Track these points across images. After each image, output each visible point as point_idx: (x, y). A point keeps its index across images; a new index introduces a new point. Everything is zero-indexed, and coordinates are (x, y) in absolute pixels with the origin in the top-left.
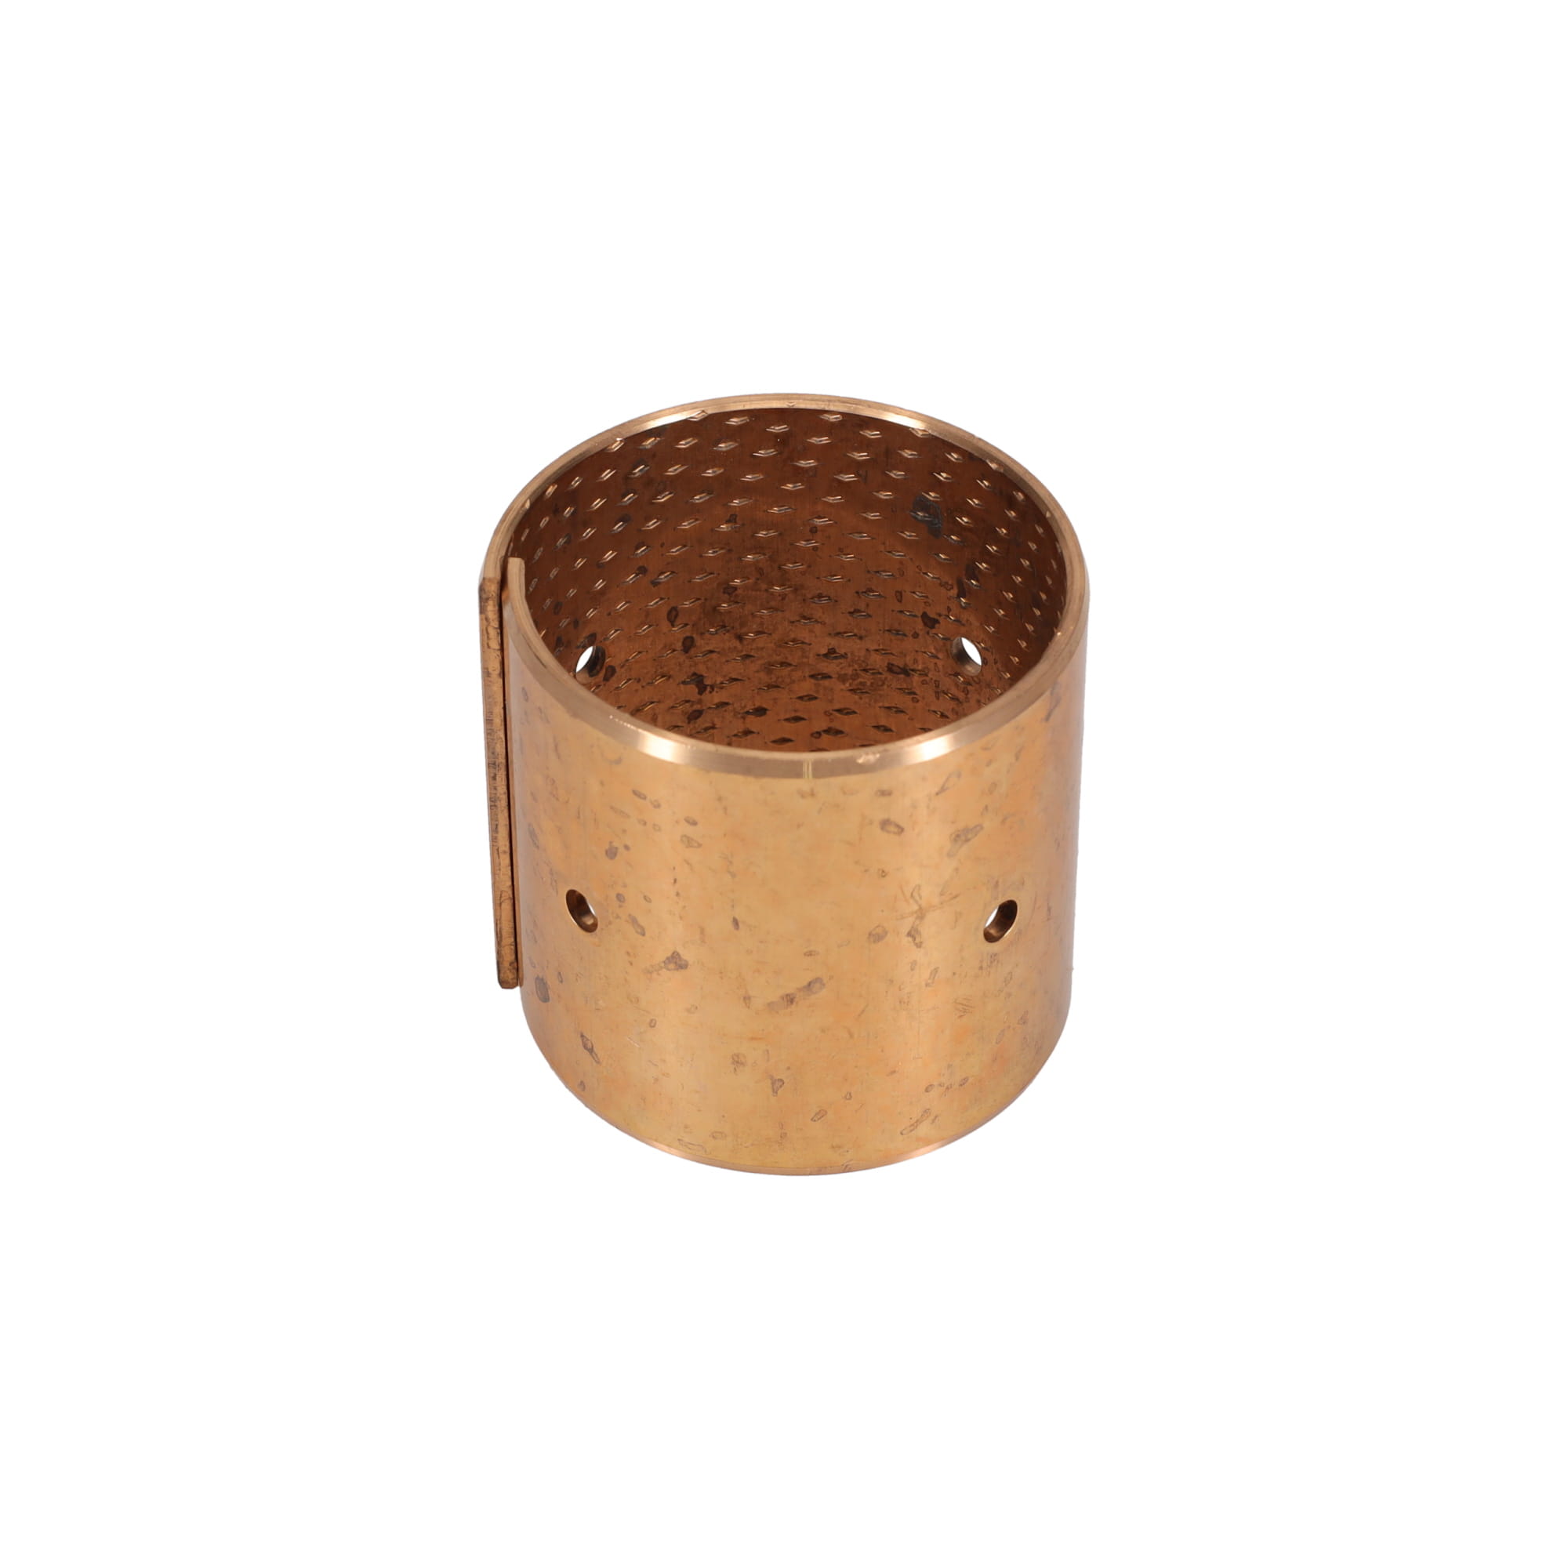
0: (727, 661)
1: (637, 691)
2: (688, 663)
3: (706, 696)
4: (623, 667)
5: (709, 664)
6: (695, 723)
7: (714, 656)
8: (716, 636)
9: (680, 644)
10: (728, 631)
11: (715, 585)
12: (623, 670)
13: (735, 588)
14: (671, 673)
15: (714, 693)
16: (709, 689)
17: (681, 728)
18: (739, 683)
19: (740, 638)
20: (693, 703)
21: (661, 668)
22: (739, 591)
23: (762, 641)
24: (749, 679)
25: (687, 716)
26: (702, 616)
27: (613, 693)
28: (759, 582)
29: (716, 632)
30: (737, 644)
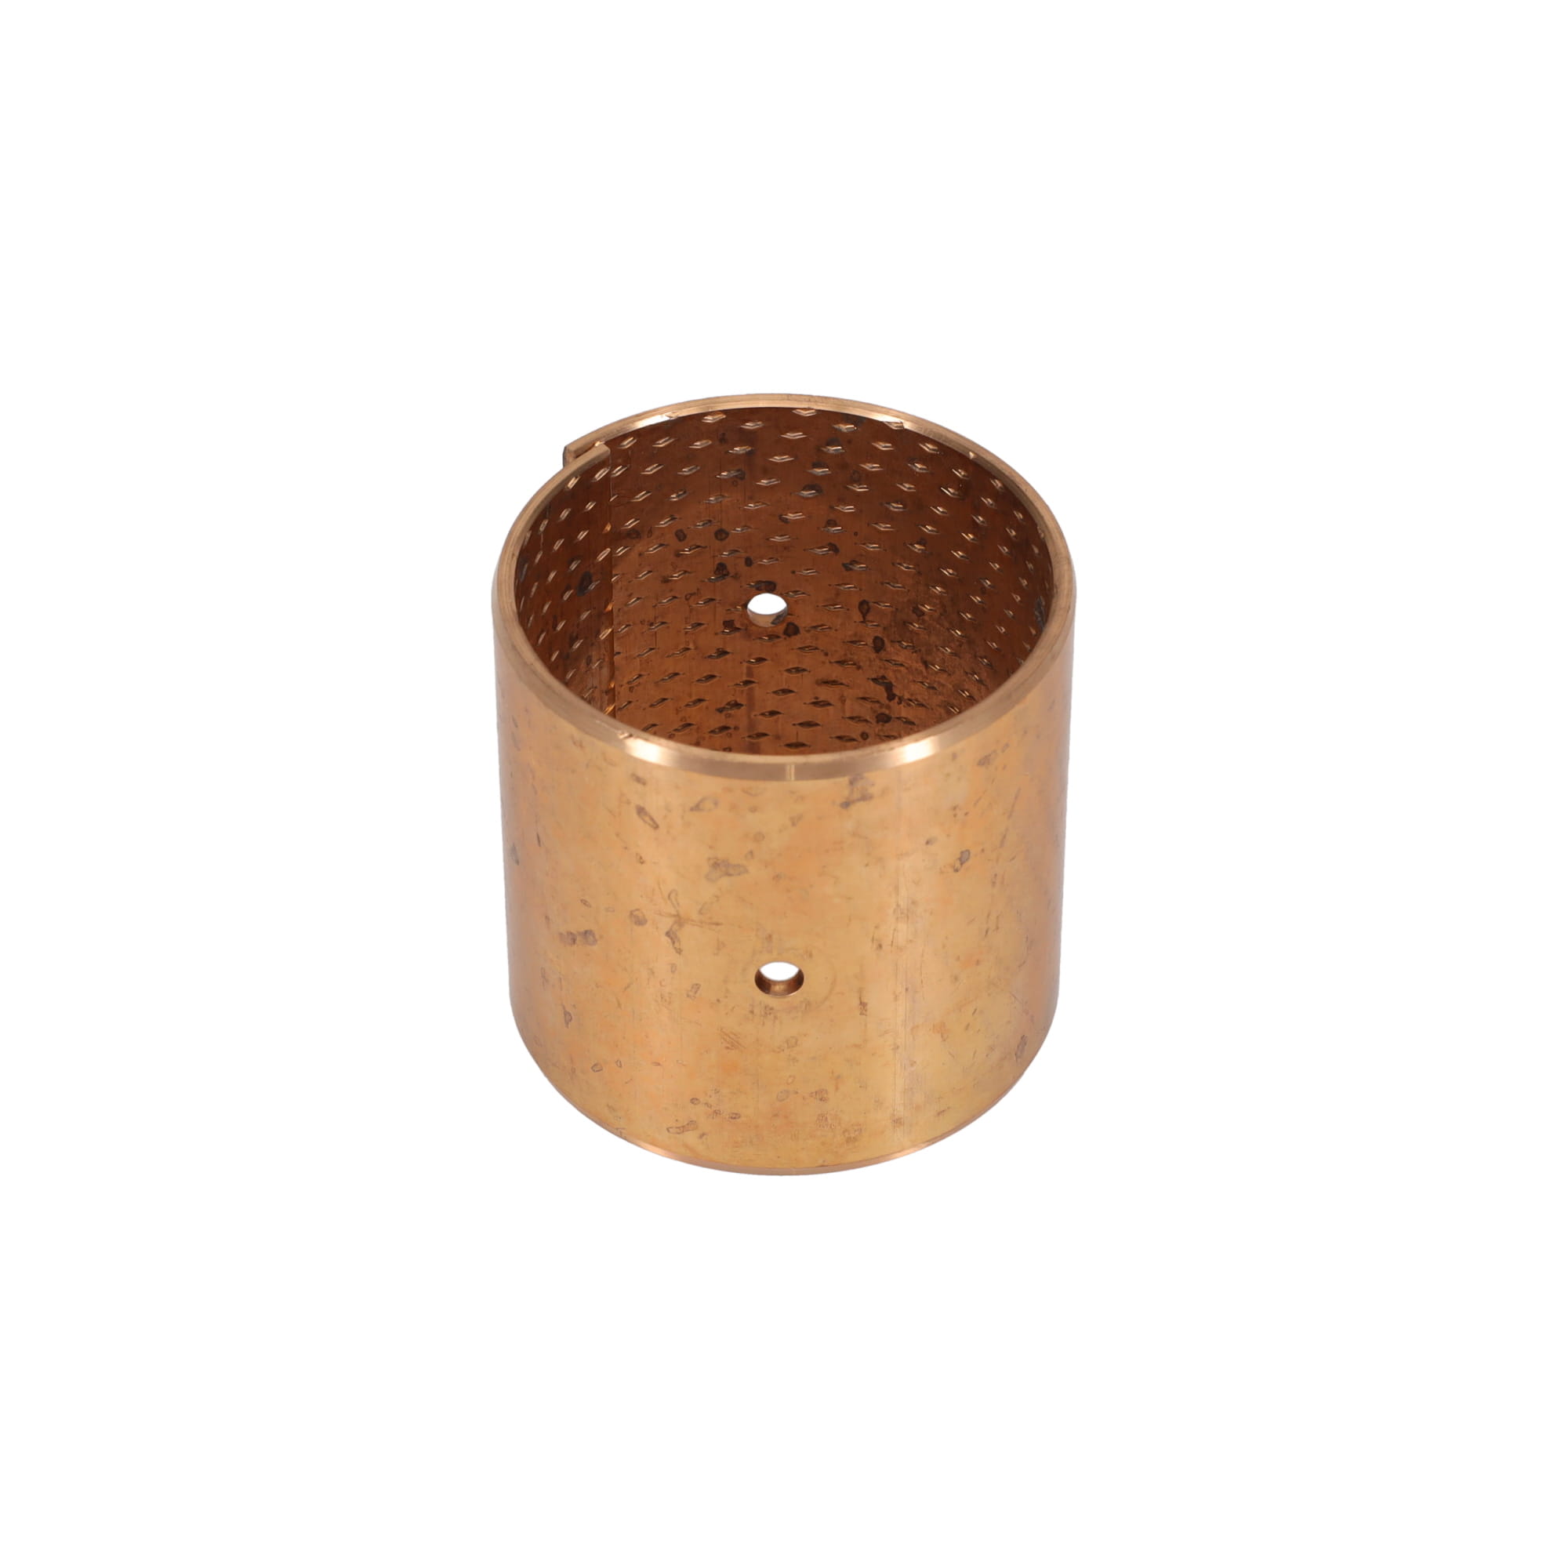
0: (914, 681)
1: (824, 663)
2: (878, 662)
3: (894, 704)
4: (808, 631)
5: (899, 676)
6: (883, 725)
7: (902, 669)
8: (905, 650)
9: (871, 641)
10: (916, 652)
11: (905, 600)
12: (808, 635)
13: (923, 613)
14: (861, 664)
15: (901, 705)
16: (897, 699)
17: (869, 724)
18: (924, 708)
19: (926, 664)
20: (882, 706)
21: (851, 654)
22: (926, 618)
23: (943, 679)
24: (932, 709)
25: (876, 715)
26: (893, 624)
27: (795, 651)
28: (942, 617)
29: (906, 648)
30: (922, 668)
